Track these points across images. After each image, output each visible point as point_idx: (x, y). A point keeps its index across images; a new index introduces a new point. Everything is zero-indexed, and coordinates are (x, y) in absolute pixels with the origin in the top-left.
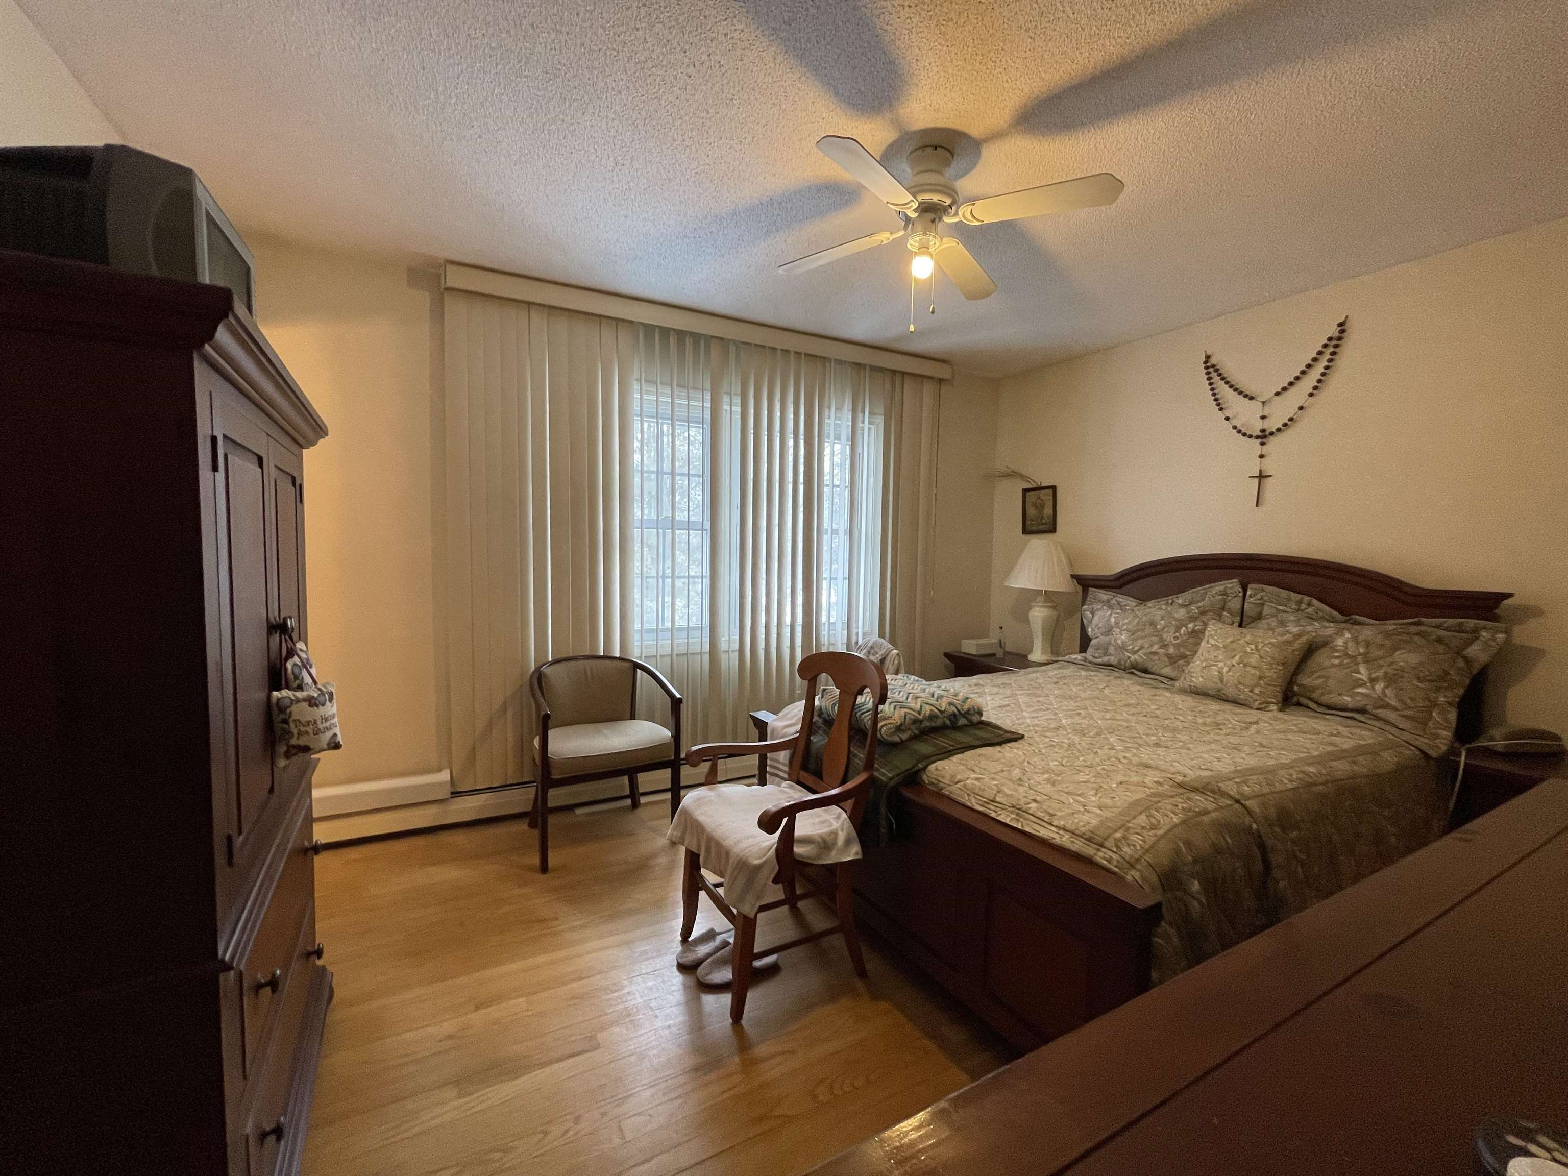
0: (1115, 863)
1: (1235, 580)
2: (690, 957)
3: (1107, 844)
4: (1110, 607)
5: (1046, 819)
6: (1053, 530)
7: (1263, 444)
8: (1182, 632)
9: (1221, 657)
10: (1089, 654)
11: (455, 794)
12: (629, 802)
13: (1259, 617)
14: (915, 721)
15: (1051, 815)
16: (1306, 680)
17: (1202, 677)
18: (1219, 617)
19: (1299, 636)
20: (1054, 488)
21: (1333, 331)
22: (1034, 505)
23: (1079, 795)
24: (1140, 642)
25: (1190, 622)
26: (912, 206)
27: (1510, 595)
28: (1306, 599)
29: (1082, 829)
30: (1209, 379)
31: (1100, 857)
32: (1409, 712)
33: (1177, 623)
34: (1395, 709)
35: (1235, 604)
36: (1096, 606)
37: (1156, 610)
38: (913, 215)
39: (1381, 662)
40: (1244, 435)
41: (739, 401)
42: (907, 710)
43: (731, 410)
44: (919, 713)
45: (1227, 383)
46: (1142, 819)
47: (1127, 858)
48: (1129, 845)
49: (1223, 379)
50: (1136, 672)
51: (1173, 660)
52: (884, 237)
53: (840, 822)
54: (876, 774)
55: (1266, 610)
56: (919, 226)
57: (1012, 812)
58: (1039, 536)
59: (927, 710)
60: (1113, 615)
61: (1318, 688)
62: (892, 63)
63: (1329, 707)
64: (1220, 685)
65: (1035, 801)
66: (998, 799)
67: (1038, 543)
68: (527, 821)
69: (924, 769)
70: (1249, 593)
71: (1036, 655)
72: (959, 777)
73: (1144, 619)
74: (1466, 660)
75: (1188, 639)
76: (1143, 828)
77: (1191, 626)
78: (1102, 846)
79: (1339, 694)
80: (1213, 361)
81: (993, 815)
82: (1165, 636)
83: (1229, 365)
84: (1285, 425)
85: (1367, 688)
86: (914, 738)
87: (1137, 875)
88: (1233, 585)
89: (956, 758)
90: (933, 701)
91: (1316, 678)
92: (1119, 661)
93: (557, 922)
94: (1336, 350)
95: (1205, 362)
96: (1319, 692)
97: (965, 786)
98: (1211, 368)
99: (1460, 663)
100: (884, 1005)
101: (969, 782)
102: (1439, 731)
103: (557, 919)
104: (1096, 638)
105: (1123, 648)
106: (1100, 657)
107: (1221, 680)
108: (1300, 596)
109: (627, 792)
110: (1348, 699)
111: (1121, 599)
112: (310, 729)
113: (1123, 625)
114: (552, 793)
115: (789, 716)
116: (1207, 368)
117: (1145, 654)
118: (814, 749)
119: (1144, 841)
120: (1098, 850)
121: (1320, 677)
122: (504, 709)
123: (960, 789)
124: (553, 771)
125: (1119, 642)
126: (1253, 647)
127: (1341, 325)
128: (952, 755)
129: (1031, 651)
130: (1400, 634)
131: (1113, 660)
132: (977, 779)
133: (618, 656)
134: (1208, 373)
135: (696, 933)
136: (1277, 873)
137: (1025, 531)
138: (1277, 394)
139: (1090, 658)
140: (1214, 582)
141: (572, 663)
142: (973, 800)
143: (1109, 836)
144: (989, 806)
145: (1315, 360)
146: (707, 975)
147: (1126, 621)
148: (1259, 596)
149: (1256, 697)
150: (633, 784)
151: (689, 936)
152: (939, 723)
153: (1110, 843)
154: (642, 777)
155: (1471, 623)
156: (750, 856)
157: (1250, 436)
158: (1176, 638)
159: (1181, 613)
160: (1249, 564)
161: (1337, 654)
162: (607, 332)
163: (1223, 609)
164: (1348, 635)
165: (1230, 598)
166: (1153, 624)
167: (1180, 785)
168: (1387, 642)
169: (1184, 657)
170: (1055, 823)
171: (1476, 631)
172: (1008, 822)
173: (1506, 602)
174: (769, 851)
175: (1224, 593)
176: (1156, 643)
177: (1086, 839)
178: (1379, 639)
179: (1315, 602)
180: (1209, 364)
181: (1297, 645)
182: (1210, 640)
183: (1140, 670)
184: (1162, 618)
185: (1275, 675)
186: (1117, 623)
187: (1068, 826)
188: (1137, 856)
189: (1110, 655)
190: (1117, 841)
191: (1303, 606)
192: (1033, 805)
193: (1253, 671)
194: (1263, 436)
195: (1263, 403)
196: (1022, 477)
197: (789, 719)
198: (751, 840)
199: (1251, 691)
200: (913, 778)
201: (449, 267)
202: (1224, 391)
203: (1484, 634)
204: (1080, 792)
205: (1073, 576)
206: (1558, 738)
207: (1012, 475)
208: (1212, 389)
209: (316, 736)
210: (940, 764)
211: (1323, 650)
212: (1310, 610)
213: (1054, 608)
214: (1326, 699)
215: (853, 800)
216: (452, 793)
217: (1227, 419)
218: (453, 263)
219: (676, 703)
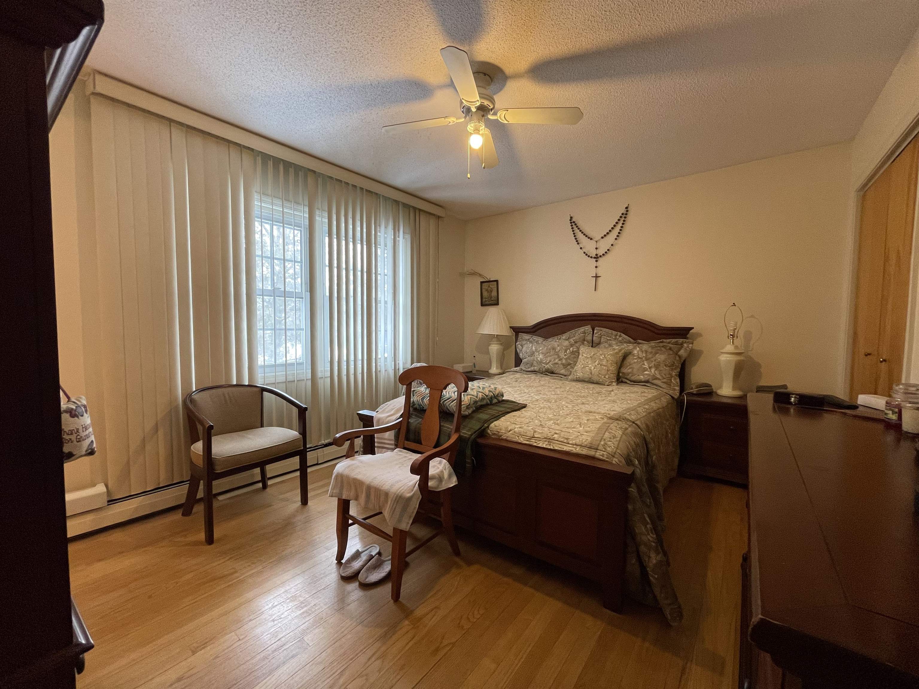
0: (605, 456)
1: (589, 326)
2: (348, 572)
3: (599, 448)
4: (531, 342)
5: (565, 441)
6: (497, 304)
7: (597, 261)
8: (568, 352)
9: (589, 362)
10: (522, 366)
11: (111, 502)
12: (260, 485)
13: (599, 344)
14: (476, 402)
15: (567, 439)
16: (624, 370)
17: (582, 373)
18: (583, 343)
19: (620, 351)
20: (497, 281)
21: (623, 211)
22: (487, 290)
23: (573, 428)
24: (549, 359)
25: (571, 347)
26: (477, 104)
27: (692, 328)
28: (619, 333)
29: (586, 443)
30: (572, 228)
31: (598, 454)
32: (664, 380)
33: (566, 348)
34: (659, 379)
35: (589, 338)
36: (524, 342)
37: (554, 342)
38: (474, 110)
39: (652, 359)
40: (589, 256)
41: (327, 215)
42: (471, 396)
43: (322, 220)
44: (477, 397)
45: (580, 231)
46: (607, 435)
47: (610, 453)
48: (609, 447)
49: (579, 229)
50: (548, 374)
51: (565, 366)
52: (452, 120)
53: (442, 465)
54: (461, 434)
55: (602, 340)
56: (475, 117)
57: (545, 441)
58: (493, 306)
59: (480, 395)
60: (534, 346)
61: (630, 373)
62: (481, 15)
63: (634, 382)
64: (590, 376)
65: (556, 433)
66: (536, 436)
67: (492, 310)
68: (180, 511)
69: (488, 427)
70: (595, 332)
71: (494, 370)
72: (510, 428)
73: (549, 347)
74: (680, 357)
75: (570, 355)
76: (610, 438)
77: (571, 349)
78: (597, 449)
79: (638, 375)
80: (574, 220)
81: (535, 444)
82: (560, 355)
83: (580, 224)
84: (606, 252)
85: (648, 371)
86: (474, 412)
87: (616, 460)
88: (588, 328)
89: (503, 419)
90: (481, 390)
91: (628, 369)
92: (540, 369)
93: (236, 575)
94: (625, 219)
95: (571, 220)
96: (630, 375)
97: (515, 432)
98: (573, 223)
99: (677, 358)
100: (475, 567)
101: (516, 429)
102: (675, 387)
103: (236, 572)
104: (525, 358)
105: (541, 362)
106: (529, 368)
107: (591, 373)
108: (616, 332)
109: (259, 478)
110: (642, 377)
111: (536, 338)
112: (73, 437)
113: (540, 351)
114: (214, 483)
115: (387, 410)
116: (571, 223)
117: (552, 364)
118: (412, 427)
119: (614, 444)
120: (596, 452)
121: (630, 368)
122: (156, 429)
123: (513, 434)
124: (217, 467)
125: (539, 359)
126: (603, 356)
127: (627, 208)
128: (500, 418)
129: (490, 368)
130: (656, 347)
131: (536, 368)
132: (520, 427)
133: (247, 384)
134: (572, 226)
135: (348, 555)
136: (652, 453)
137: (482, 305)
138: (602, 238)
139: (524, 368)
140: (580, 327)
141: (214, 391)
142: (521, 439)
143: (599, 444)
144: (531, 440)
145: (617, 223)
146: (366, 578)
147: (541, 348)
148: (599, 333)
149: (607, 380)
150: (263, 473)
151: (342, 558)
152: (484, 402)
153: (600, 447)
154: (268, 467)
155: (681, 340)
156: (403, 492)
157: (591, 257)
158: (565, 355)
159: (566, 343)
160: (593, 318)
161: (635, 357)
162: (234, 154)
163: (584, 340)
164: (638, 349)
165: (587, 335)
166: (554, 349)
167: (610, 418)
168: (654, 351)
169: (569, 364)
170: (571, 442)
171: (682, 344)
172: (545, 447)
173: (691, 331)
174: (414, 487)
175: (584, 333)
176: (556, 359)
177: (588, 448)
178: (650, 350)
179: (623, 335)
180: (572, 221)
181: (620, 354)
182: (584, 355)
183: (550, 372)
184: (558, 346)
185: (613, 369)
186: (536, 350)
187: (578, 443)
188: (614, 451)
189: (535, 366)
190: (603, 445)
191: (618, 337)
192: (556, 436)
193: (604, 368)
194: (597, 257)
195: (596, 242)
196: (480, 275)
197: (387, 412)
198: (400, 483)
199: (605, 377)
200: (482, 433)
201: (98, 77)
202: (580, 235)
203: (685, 345)
204: (573, 426)
205: (511, 327)
206: (710, 386)
207: (474, 274)
208: (574, 234)
209: (78, 443)
210: (496, 423)
211: (630, 356)
212: (620, 339)
213: (501, 344)
214: (633, 378)
215: (449, 453)
216: (108, 501)
217: (581, 248)
218: (100, 73)
219: (302, 411)
